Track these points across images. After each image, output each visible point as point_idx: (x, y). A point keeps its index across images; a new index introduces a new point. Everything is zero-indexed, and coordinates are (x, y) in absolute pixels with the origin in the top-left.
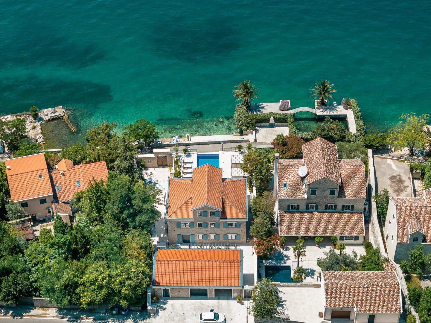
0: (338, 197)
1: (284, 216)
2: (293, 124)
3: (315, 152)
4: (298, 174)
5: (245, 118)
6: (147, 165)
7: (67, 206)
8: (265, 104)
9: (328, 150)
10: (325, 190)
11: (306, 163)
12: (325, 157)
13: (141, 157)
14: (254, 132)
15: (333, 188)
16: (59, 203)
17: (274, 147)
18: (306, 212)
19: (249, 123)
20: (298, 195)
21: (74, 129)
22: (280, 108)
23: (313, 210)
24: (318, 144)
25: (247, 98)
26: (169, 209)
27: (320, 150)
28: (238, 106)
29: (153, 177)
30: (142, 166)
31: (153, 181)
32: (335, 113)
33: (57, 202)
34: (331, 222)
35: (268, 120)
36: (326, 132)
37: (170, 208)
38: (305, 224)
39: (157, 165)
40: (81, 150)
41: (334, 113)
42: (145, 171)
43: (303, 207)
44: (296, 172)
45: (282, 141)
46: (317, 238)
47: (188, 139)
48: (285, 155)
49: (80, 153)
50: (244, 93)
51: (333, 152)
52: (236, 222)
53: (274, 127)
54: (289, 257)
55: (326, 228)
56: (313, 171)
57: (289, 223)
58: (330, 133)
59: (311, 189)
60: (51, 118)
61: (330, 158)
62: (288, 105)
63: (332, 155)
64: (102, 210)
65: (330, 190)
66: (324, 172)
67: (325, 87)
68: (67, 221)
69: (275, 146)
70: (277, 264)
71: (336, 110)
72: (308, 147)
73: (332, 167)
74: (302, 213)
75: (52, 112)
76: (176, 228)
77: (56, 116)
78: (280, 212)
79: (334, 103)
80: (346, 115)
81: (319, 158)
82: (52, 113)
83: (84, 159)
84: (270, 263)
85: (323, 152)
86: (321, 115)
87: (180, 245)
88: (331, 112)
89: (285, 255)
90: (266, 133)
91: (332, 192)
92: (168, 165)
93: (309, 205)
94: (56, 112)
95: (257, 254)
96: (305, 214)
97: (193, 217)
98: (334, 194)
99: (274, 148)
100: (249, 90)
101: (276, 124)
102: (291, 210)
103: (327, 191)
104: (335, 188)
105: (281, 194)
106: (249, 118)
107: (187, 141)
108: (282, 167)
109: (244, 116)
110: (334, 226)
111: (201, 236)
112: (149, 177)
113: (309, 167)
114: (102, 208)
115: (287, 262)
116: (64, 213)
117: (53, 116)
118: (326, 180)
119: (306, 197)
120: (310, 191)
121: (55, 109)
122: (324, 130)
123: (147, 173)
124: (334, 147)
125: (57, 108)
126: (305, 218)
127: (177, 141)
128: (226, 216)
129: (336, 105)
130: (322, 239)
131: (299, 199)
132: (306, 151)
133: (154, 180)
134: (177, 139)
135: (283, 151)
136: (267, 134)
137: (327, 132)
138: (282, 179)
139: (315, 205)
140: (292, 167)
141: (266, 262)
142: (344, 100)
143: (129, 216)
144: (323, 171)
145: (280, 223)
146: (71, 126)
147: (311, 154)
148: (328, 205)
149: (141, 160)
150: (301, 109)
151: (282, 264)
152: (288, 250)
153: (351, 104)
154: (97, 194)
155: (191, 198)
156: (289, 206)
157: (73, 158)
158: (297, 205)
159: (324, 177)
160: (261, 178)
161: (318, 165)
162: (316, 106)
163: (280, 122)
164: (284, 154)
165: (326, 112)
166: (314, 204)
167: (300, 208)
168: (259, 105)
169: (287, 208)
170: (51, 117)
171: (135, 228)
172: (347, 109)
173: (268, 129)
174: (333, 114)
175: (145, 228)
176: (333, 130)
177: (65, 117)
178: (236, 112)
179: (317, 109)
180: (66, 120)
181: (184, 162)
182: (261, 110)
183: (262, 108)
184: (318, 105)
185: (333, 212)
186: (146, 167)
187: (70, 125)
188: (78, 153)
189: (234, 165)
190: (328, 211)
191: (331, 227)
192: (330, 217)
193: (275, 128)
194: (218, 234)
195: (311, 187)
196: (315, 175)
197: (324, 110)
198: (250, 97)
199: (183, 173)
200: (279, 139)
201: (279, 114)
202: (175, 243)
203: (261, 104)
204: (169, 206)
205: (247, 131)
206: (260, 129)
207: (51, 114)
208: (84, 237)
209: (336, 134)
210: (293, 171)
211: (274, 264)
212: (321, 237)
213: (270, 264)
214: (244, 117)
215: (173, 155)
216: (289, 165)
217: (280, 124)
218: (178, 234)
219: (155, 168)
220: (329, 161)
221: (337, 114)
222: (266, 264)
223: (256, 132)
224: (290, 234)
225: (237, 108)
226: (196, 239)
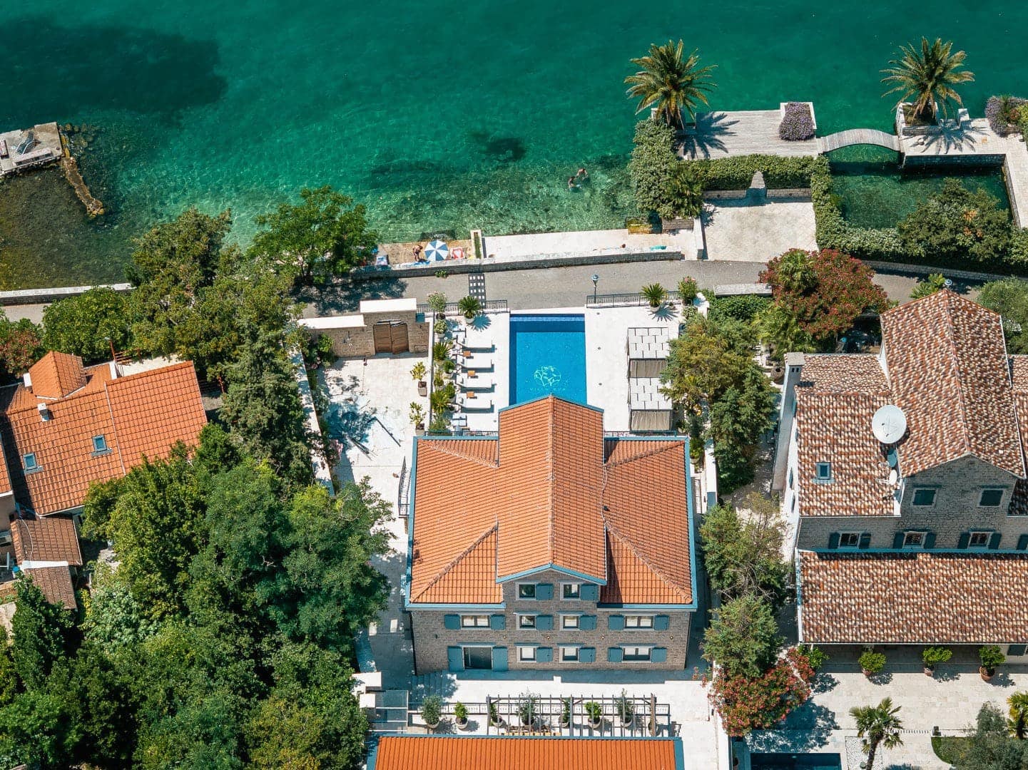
0: (1010, 513)
1: (817, 570)
2: (828, 197)
3: (929, 347)
4: (868, 429)
5: (668, 177)
6: (341, 350)
7: (64, 527)
8: (731, 116)
9: (973, 339)
10: (964, 492)
11: (898, 389)
12: (965, 370)
13: (317, 327)
14: (697, 224)
15: (995, 487)
16: (34, 518)
17: (769, 291)
18: (893, 556)
19: (681, 195)
20: (869, 505)
21: (95, 209)
22: (782, 131)
23: (916, 548)
24: (939, 315)
25: (673, 105)
26: (416, 565)
27: (948, 342)
28: (644, 127)
29: (362, 393)
30: (321, 354)
31: (361, 412)
32: (967, 151)
33: (30, 516)
34: (981, 595)
35: (744, 182)
36: (945, 236)
37: (421, 562)
38: (891, 600)
39: (372, 349)
40: (111, 309)
41: (961, 149)
42: (332, 373)
43: (881, 540)
44: (865, 422)
45: (803, 279)
46: (931, 650)
47: (477, 246)
48: (810, 327)
49: (108, 325)
50: (663, 84)
51: (990, 343)
52: (654, 615)
53: (762, 204)
54: (833, 714)
55: (962, 614)
56: (925, 424)
57: (834, 597)
58: (959, 237)
59: (915, 490)
60: (20, 167)
61: (982, 372)
62: (809, 124)
63: (988, 356)
64: (179, 569)
65: (985, 493)
66: (967, 435)
67: (938, 63)
68: (62, 596)
69: (774, 288)
70: (794, 745)
71: (969, 138)
72: (904, 326)
73: (993, 407)
74: (878, 557)
75: (23, 146)
76: (441, 631)
77: (37, 158)
78: (802, 554)
79: (960, 111)
80: (1002, 158)
81: (945, 374)
82: (24, 149)
83: (124, 343)
84: (769, 743)
85: (958, 349)
86: (918, 157)
87: (455, 677)
88: (952, 146)
89: (820, 708)
90: (737, 224)
91: (991, 498)
92: (411, 349)
93: (906, 533)
94: (37, 143)
95: (729, 730)
96: (888, 563)
97: (502, 599)
98: (997, 503)
99: (771, 296)
100: (680, 75)
101: (770, 192)
102: (841, 549)
103: (974, 493)
104: (1002, 487)
105: (810, 500)
106: (682, 177)
107: (474, 257)
108: (814, 401)
109: (663, 168)
110: (991, 606)
111: (528, 652)
112: (348, 395)
113: (909, 408)
114: (180, 565)
115: (828, 739)
116: (54, 559)
117: (27, 161)
118: (972, 463)
119: (897, 512)
120: (914, 495)
121: (31, 135)
122: (940, 228)
123: (339, 380)
124: (994, 324)
125: (41, 131)
126: (891, 577)
127: (439, 258)
128: (619, 595)
129: (967, 118)
130: (948, 655)
131: (872, 519)
132: (895, 338)
133: (363, 407)
134: (440, 251)
135: (805, 312)
136: (742, 228)
137: (951, 236)
138: (812, 448)
139: (926, 533)
140: (849, 404)
141: (753, 740)
142: (995, 102)
143: (276, 599)
144: (964, 430)
145: (803, 597)
146: (87, 197)
147: (915, 355)
148: (972, 533)
149: (320, 337)
150: (851, 136)
151: (812, 747)
152: (831, 688)
153: (1020, 117)
154: (158, 520)
155: (496, 529)
156: (833, 537)
157: (86, 343)
158: (863, 535)
159: (967, 453)
160: (735, 430)
161: (942, 403)
162: (901, 125)
163: (785, 188)
164: (807, 322)
165: (933, 146)
166: (924, 530)
167: (873, 542)
168: (712, 120)
169: (827, 542)
170: (19, 163)
171: (297, 638)
172: (1004, 134)
173: (744, 210)
174: (957, 152)
175: (334, 643)
176: (971, 226)
177: (65, 162)
178: (634, 152)
179: (904, 133)
180: (68, 172)
181: (464, 349)
182: (717, 137)
183: (721, 130)
184: (907, 123)
185: (987, 556)
186: (337, 358)
187: (82, 192)
188: (102, 326)
189: (638, 367)
190: (970, 550)
191: (979, 610)
192: (974, 573)
193: (767, 206)
194: (590, 645)
195: (918, 481)
196: (933, 439)
197: (930, 138)
198: (684, 99)
199: (464, 390)
200: (792, 273)
201: (782, 161)
202: (441, 671)
203: (717, 114)
204: (417, 554)
205: (674, 218)
206: (718, 209)
207: (20, 152)
208: (114, 693)
209: (979, 240)
210: (853, 416)
211: (783, 747)
212: (945, 647)
213: (769, 748)
214: (665, 171)
215: (427, 320)
216: (835, 396)
217: (783, 192)
218: (449, 647)
219: (369, 361)
220: (980, 385)
221: (971, 152)
222: (757, 747)
223: (706, 219)
224: (837, 638)
225: (640, 136)
226: (511, 660)
